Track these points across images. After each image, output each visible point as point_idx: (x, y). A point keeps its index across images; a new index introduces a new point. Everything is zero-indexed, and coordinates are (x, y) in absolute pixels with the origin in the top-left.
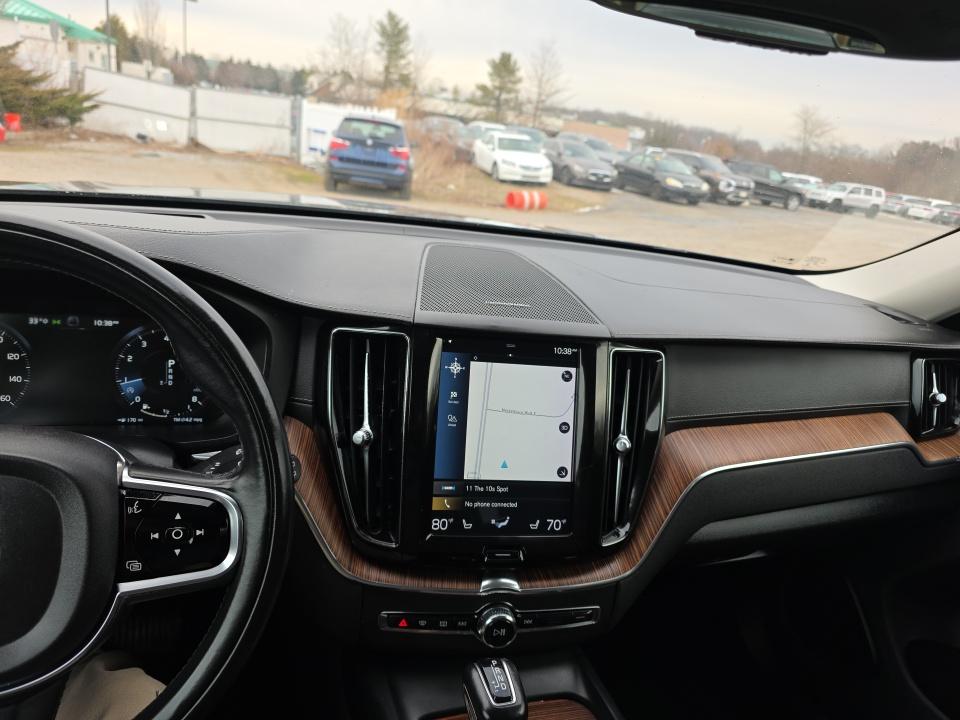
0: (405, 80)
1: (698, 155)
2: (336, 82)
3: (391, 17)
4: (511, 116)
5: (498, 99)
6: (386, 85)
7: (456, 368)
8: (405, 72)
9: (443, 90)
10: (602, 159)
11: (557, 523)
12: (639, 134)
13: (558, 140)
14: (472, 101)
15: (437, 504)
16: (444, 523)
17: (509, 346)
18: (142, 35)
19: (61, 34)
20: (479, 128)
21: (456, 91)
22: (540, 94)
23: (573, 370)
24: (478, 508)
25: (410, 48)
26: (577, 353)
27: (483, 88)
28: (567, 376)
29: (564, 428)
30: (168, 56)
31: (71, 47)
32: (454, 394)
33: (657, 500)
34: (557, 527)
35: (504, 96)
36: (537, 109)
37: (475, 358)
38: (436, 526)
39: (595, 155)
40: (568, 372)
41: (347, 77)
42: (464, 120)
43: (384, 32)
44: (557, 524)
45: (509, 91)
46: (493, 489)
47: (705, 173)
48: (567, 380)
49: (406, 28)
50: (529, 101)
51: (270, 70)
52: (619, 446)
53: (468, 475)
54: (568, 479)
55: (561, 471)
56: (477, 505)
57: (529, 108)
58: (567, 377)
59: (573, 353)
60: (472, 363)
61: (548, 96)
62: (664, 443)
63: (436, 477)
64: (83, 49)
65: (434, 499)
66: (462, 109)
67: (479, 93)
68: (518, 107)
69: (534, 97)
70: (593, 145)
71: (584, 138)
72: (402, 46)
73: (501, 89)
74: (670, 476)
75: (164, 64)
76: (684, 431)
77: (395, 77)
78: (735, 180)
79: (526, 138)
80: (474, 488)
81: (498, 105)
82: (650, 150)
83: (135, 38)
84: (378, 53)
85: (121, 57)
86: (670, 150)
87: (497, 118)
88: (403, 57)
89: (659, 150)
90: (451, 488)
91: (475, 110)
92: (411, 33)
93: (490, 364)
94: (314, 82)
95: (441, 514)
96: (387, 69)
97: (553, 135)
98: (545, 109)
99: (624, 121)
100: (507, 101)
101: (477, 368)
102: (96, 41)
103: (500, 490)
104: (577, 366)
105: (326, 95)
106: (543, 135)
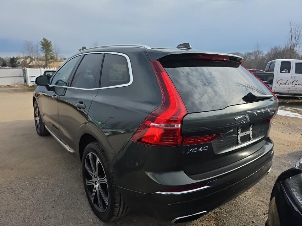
3: (44, 39)
25: (52, 48)
43: (43, 44)
49: (50, 42)
72: (50, 48)
84: (42, 50)
88: (51, 51)
92: (52, 44)
96: (46, 55)
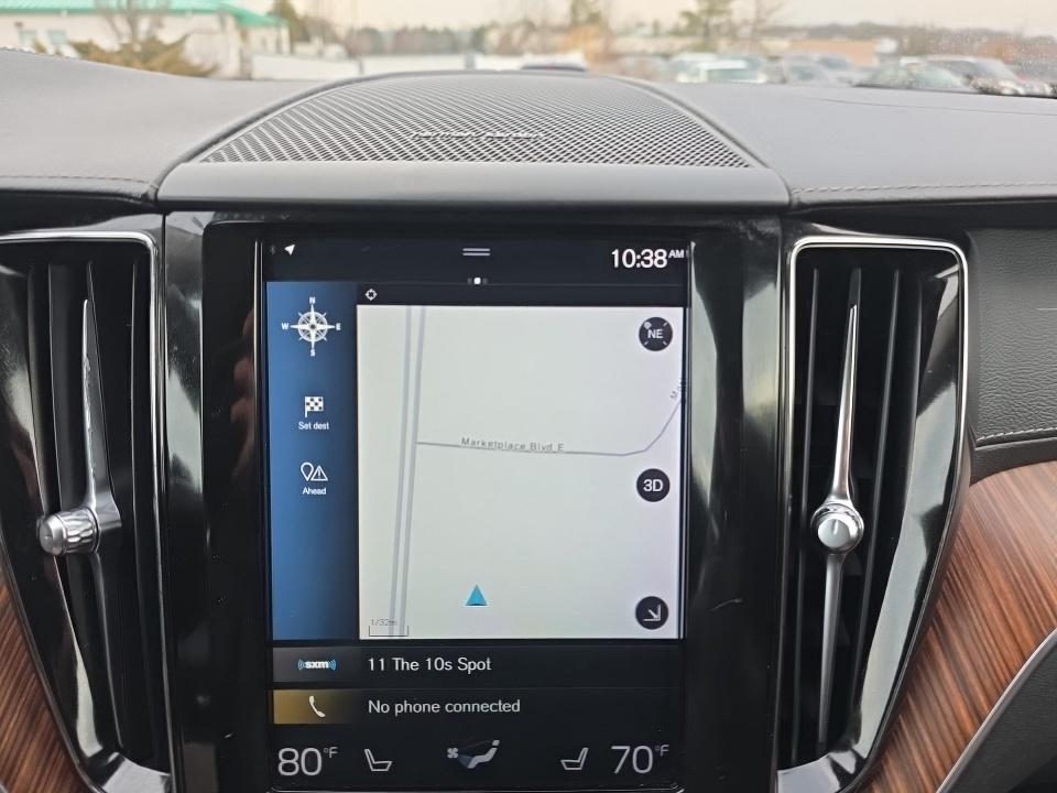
0: (594, 18)
1: (971, 59)
2: (517, 35)
4: (723, 44)
5: (706, 26)
6: (573, 27)
7: (314, 327)
8: (594, 11)
9: (640, 25)
10: (841, 80)
11: (643, 754)
12: (889, 45)
13: (784, 64)
14: (676, 33)
15: (287, 706)
16: (311, 759)
17: (470, 252)
18: (312, 13)
19: (231, 22)
20: (682, 62)
21: (656, 25)
22: (758, 12)
23: (673, 316)
24: (406, 715)
26: (684, 261)
27: (687, 14)
28: (656, 334)
29: (651, 486)
30: (341, 32)
31: (244, 35)
32: (315, 404)
33: (947, 676)
34: (643, 764)
35: (714, 20)
36: (754, 30)
37: (371, 294)
38: (289, 767)
39: (832, 75)
40: (657, 323)
41: (530, 27)
42: (666, 56)
44: (643, 756)
45: (720, 13)
46: (446, 665)
47: (981, 82)
48: (655, 345)
50: (745, 22)
51: (447, 33)
52: (824, 532)
53: (372, 626)
54: (670, 630)
55: (649, 609)
56: (402, 708)
57: (745, 31)
58: (656, 337)
59: (671, 260)
60: (361, 309)
61: (770, 12)
62: (966, 509)
63: (277, 635)
64: (256, 35)
65: (277, 693)
66: (663, 44)
67: (684, 23)
68: (732, 33)
69: (751, 16)
70: (829, 64)
71: (816, 56)
73: (711, 12)
74: (989, 606)
75: (335, 39)
76: (1024, 472)
77: (583, 17)
78: (1024, 86)
79: (740, 64)
80: (390, 664)
81: (707, 33)
82: (905, 61)
83: (306, 18)
85: (293, 40)
86: (931, 58)
87: (705, 47)
89: (914, 60)
90: (324, 665)
91: (679, 43)
93: (416, 309)
94: (493, 38)
95: (301, 735)
97: (774, 59)
98: (765, 29)
99: (868, 32)
100: (718, 27)
101: (377, 323)
102: (266, 25)
103: (469, 667)
104: (684, 302)
105: (507, 49)
106: (763, 61)
